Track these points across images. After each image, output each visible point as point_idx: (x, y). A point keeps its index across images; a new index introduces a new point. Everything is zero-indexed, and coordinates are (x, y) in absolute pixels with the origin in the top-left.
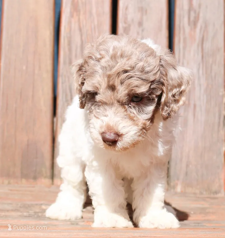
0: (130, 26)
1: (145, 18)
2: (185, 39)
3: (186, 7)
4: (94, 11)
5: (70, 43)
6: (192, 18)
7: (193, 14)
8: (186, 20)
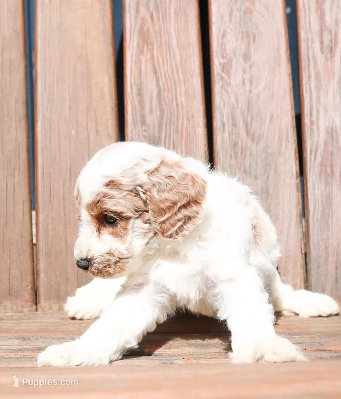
0: (230, 60)
1: (252, 47)
2: (317, 75)
3: (315, 27)
4: (174, 42)
5: (140, 93)
6: (326, 43)
7: (326, 37)
8: (317, 45)
